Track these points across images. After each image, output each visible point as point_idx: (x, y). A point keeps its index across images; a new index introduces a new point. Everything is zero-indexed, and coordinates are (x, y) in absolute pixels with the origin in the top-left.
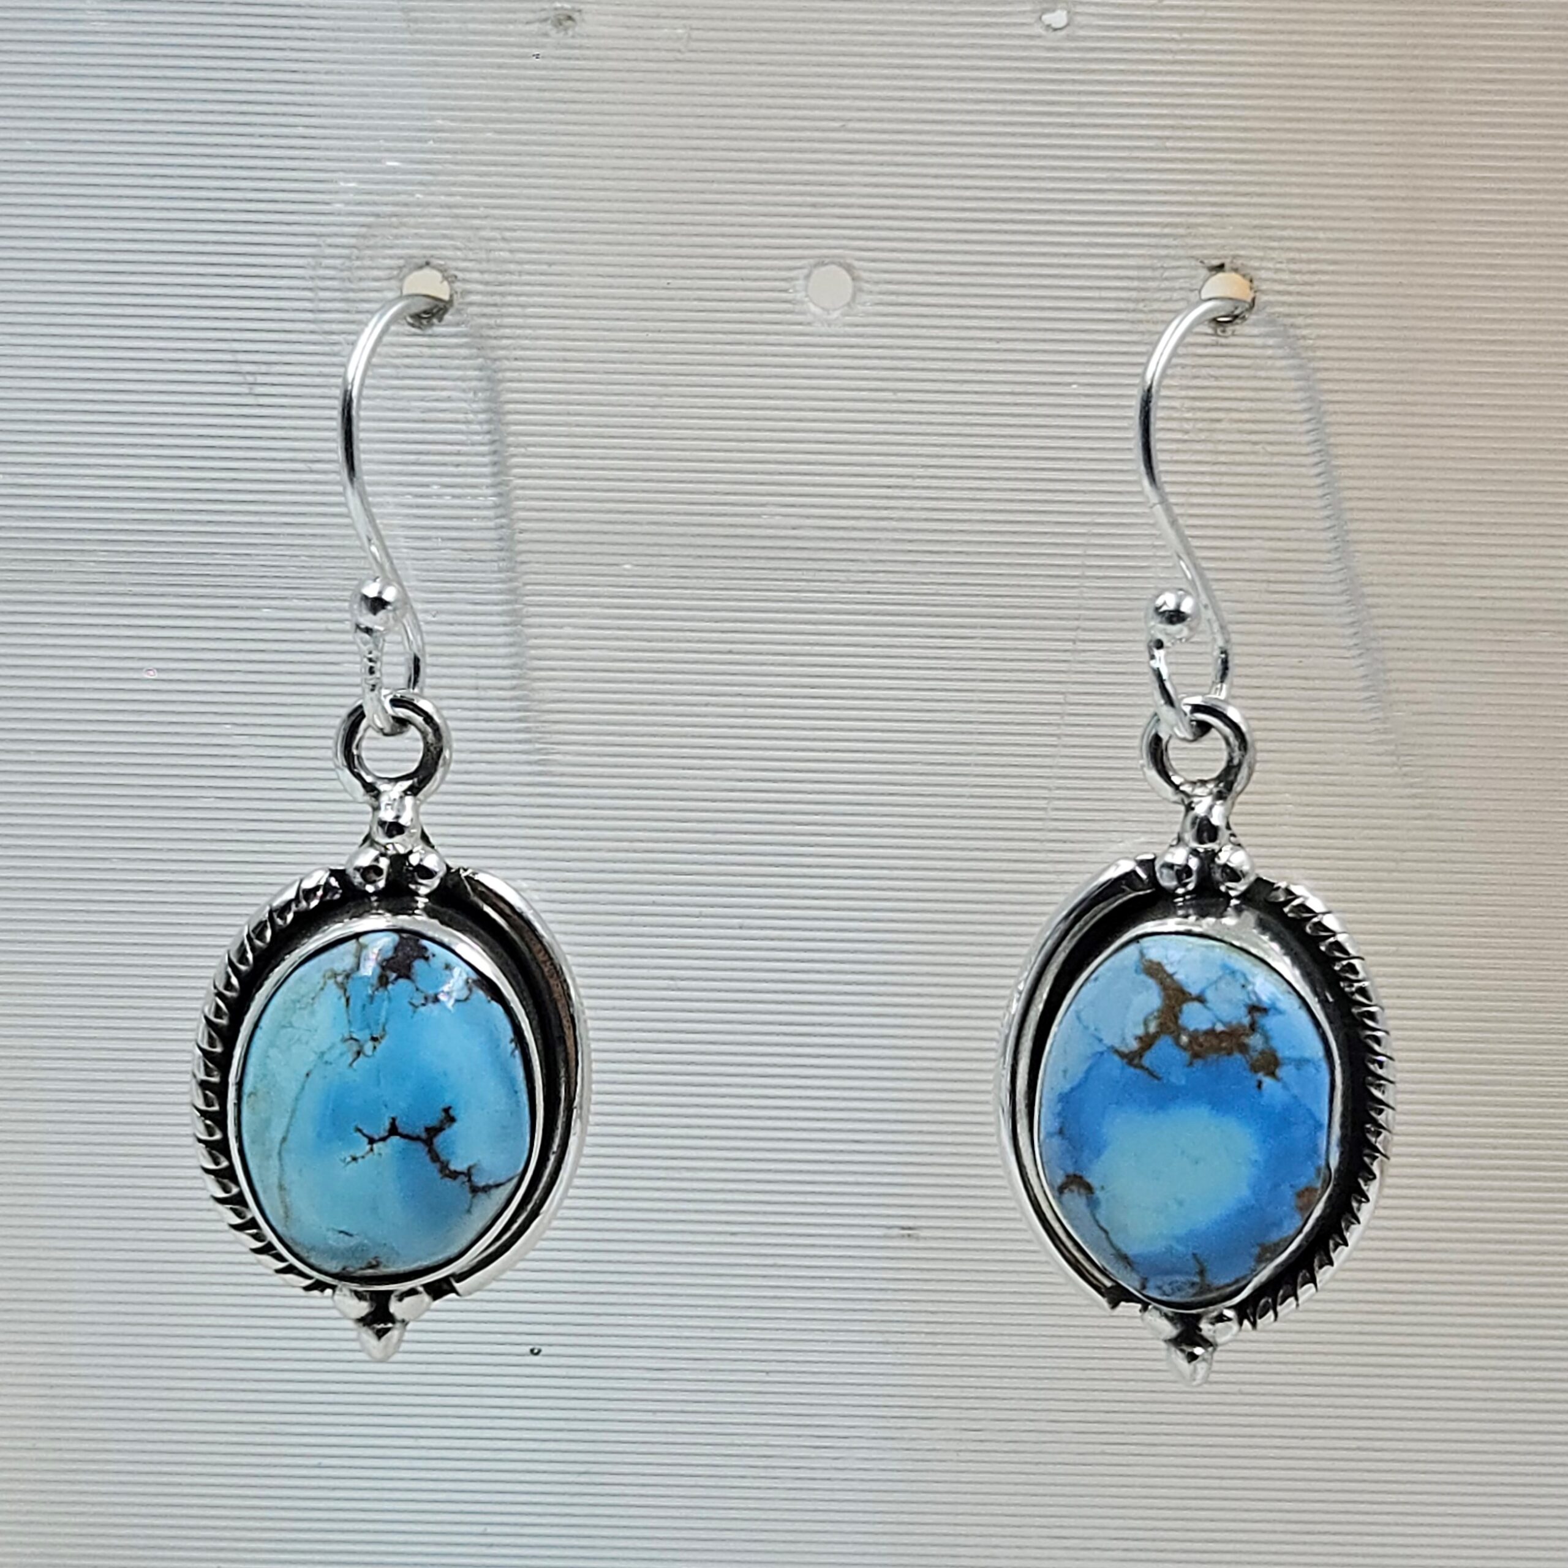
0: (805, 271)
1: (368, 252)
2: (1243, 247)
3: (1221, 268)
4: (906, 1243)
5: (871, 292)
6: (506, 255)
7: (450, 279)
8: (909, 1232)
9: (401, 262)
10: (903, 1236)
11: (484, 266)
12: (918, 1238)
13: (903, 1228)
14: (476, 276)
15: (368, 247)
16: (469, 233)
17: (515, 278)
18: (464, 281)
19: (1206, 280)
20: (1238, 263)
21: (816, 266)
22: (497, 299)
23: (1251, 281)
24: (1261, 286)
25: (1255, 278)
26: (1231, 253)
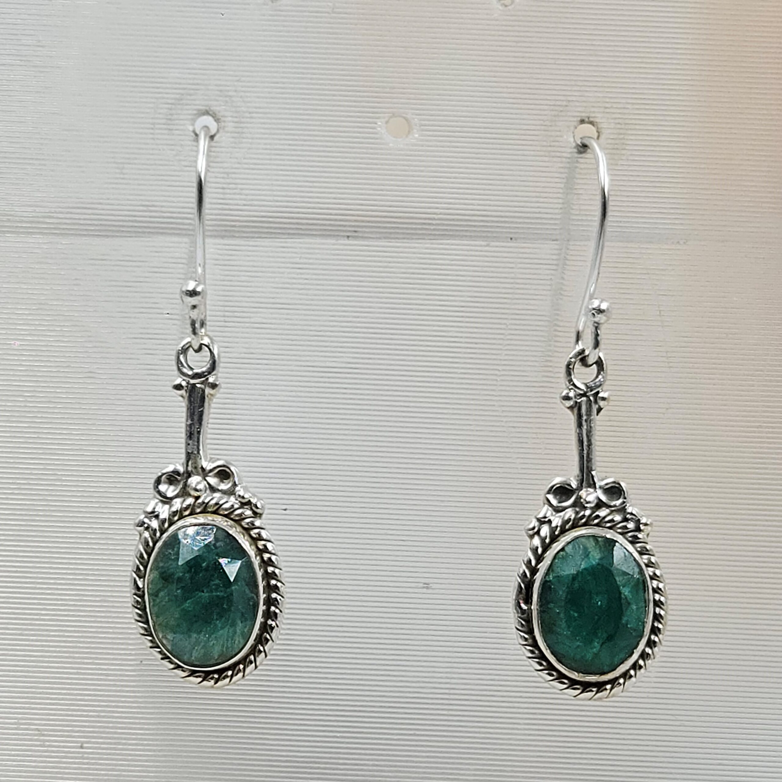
0: (386, 119)
1: (179, 107)
2: (594, 112)
3: (582, 122)
4: (425, 590)
5: (417, 130)
6: (244, 109)
7: (217, 120)
8: (427, 586)
9: (195, 112)
10: (424, 588)
11: (235, 115)
12: (431, 588)
13: (425, 584)
14: (230, 119)
15: (179, 104)
16: (227, 99)
17: (248, 120)
18: (224, 121)
19: (576, 128)
20: (591, 119)
21: (391, 117)
22: (240, 130)
23: (597, 128)
24: (603, 131)
25: (600, 126)
26: (587, 115)
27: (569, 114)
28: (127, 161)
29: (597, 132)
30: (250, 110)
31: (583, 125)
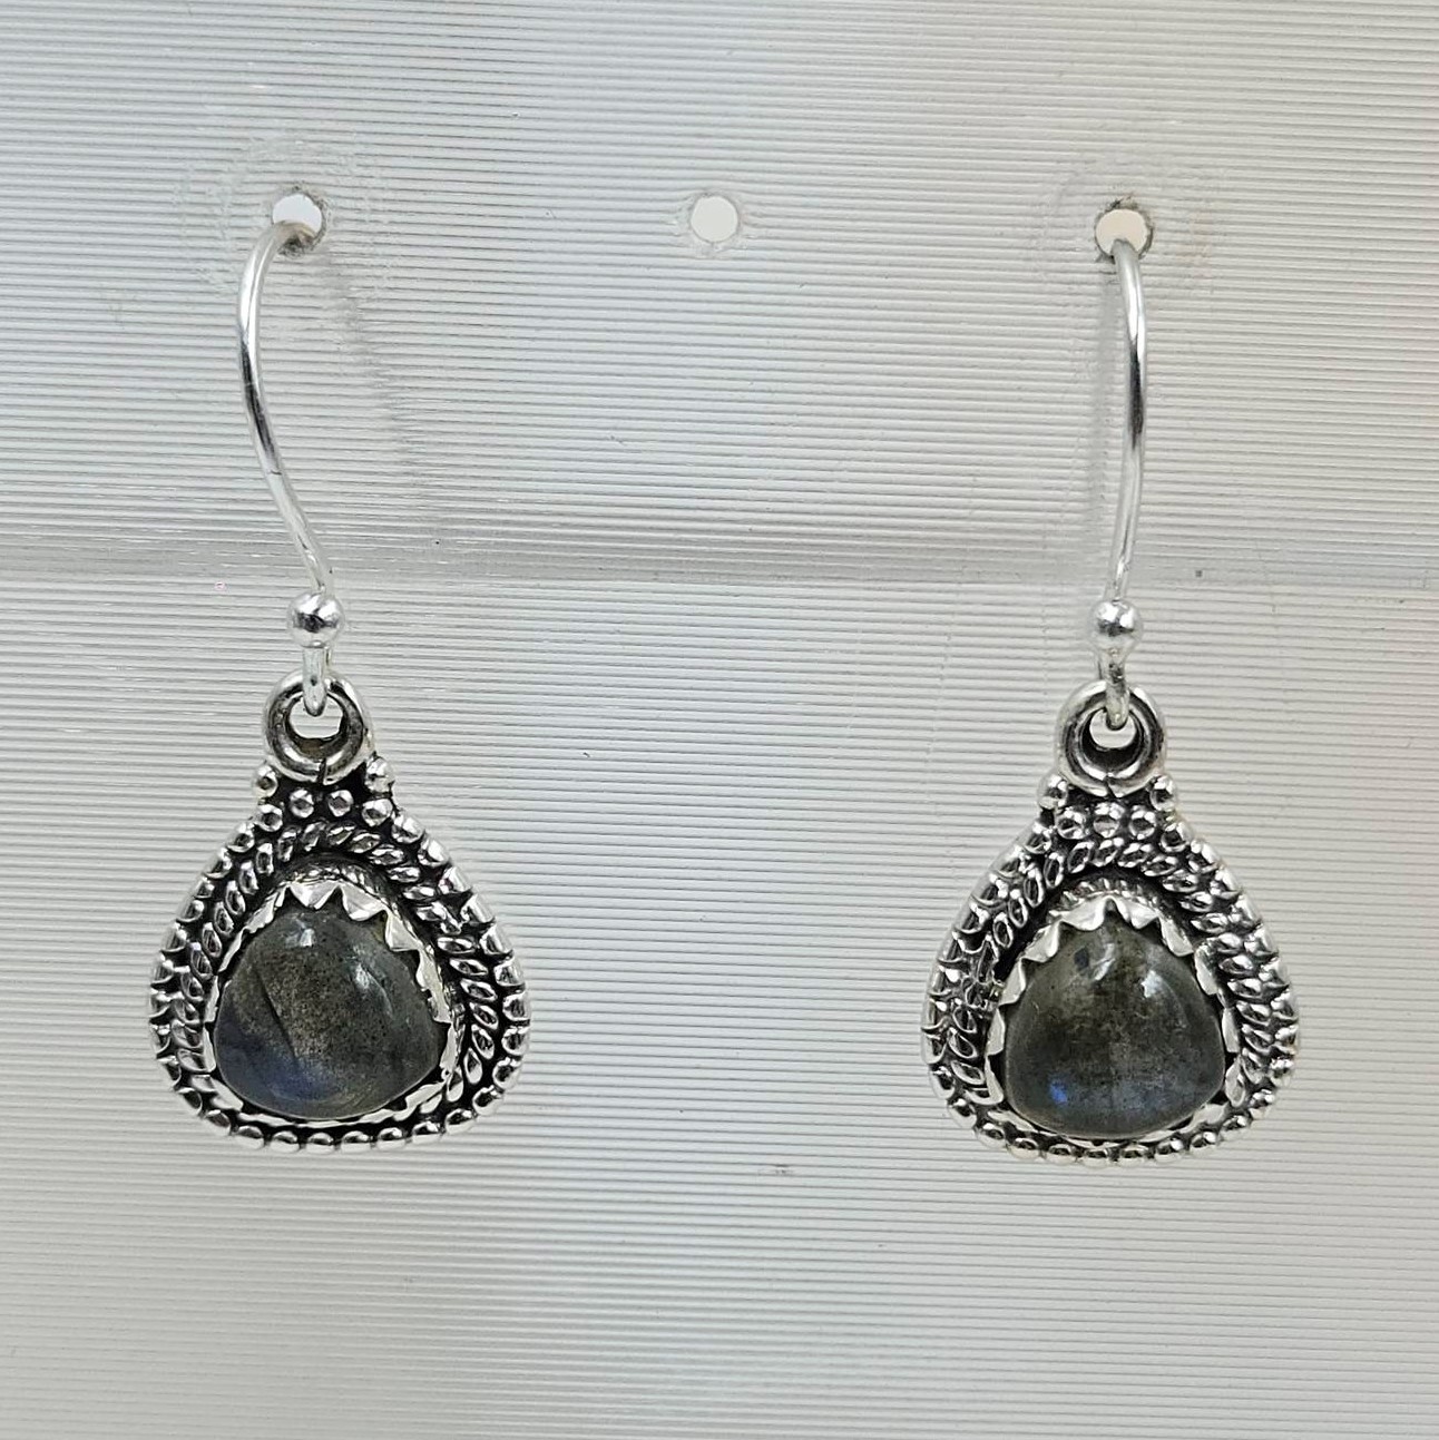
0: (689, 202)
2: (1142, 185)
3: (1116, 205)
5: (755, 225)
7: (320, 205)
9: (270, 188)
11: (358, 193)
12: (792, 1176)
19: (1100, 217)
20: (1135, 200)
21: (698, 197)
23: (1147, 218)
24: (1158, 224)
25: (1151, 216)
26: (1128, 190)
27: (1087, 188)
29: (1148, 226)
31: (1115, 211)
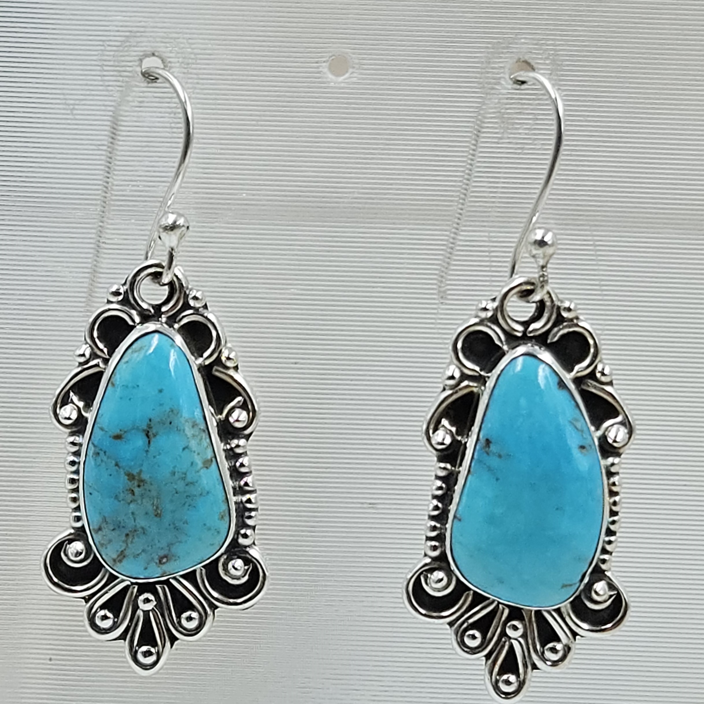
28: (77, 102)
30: (196, 51)
